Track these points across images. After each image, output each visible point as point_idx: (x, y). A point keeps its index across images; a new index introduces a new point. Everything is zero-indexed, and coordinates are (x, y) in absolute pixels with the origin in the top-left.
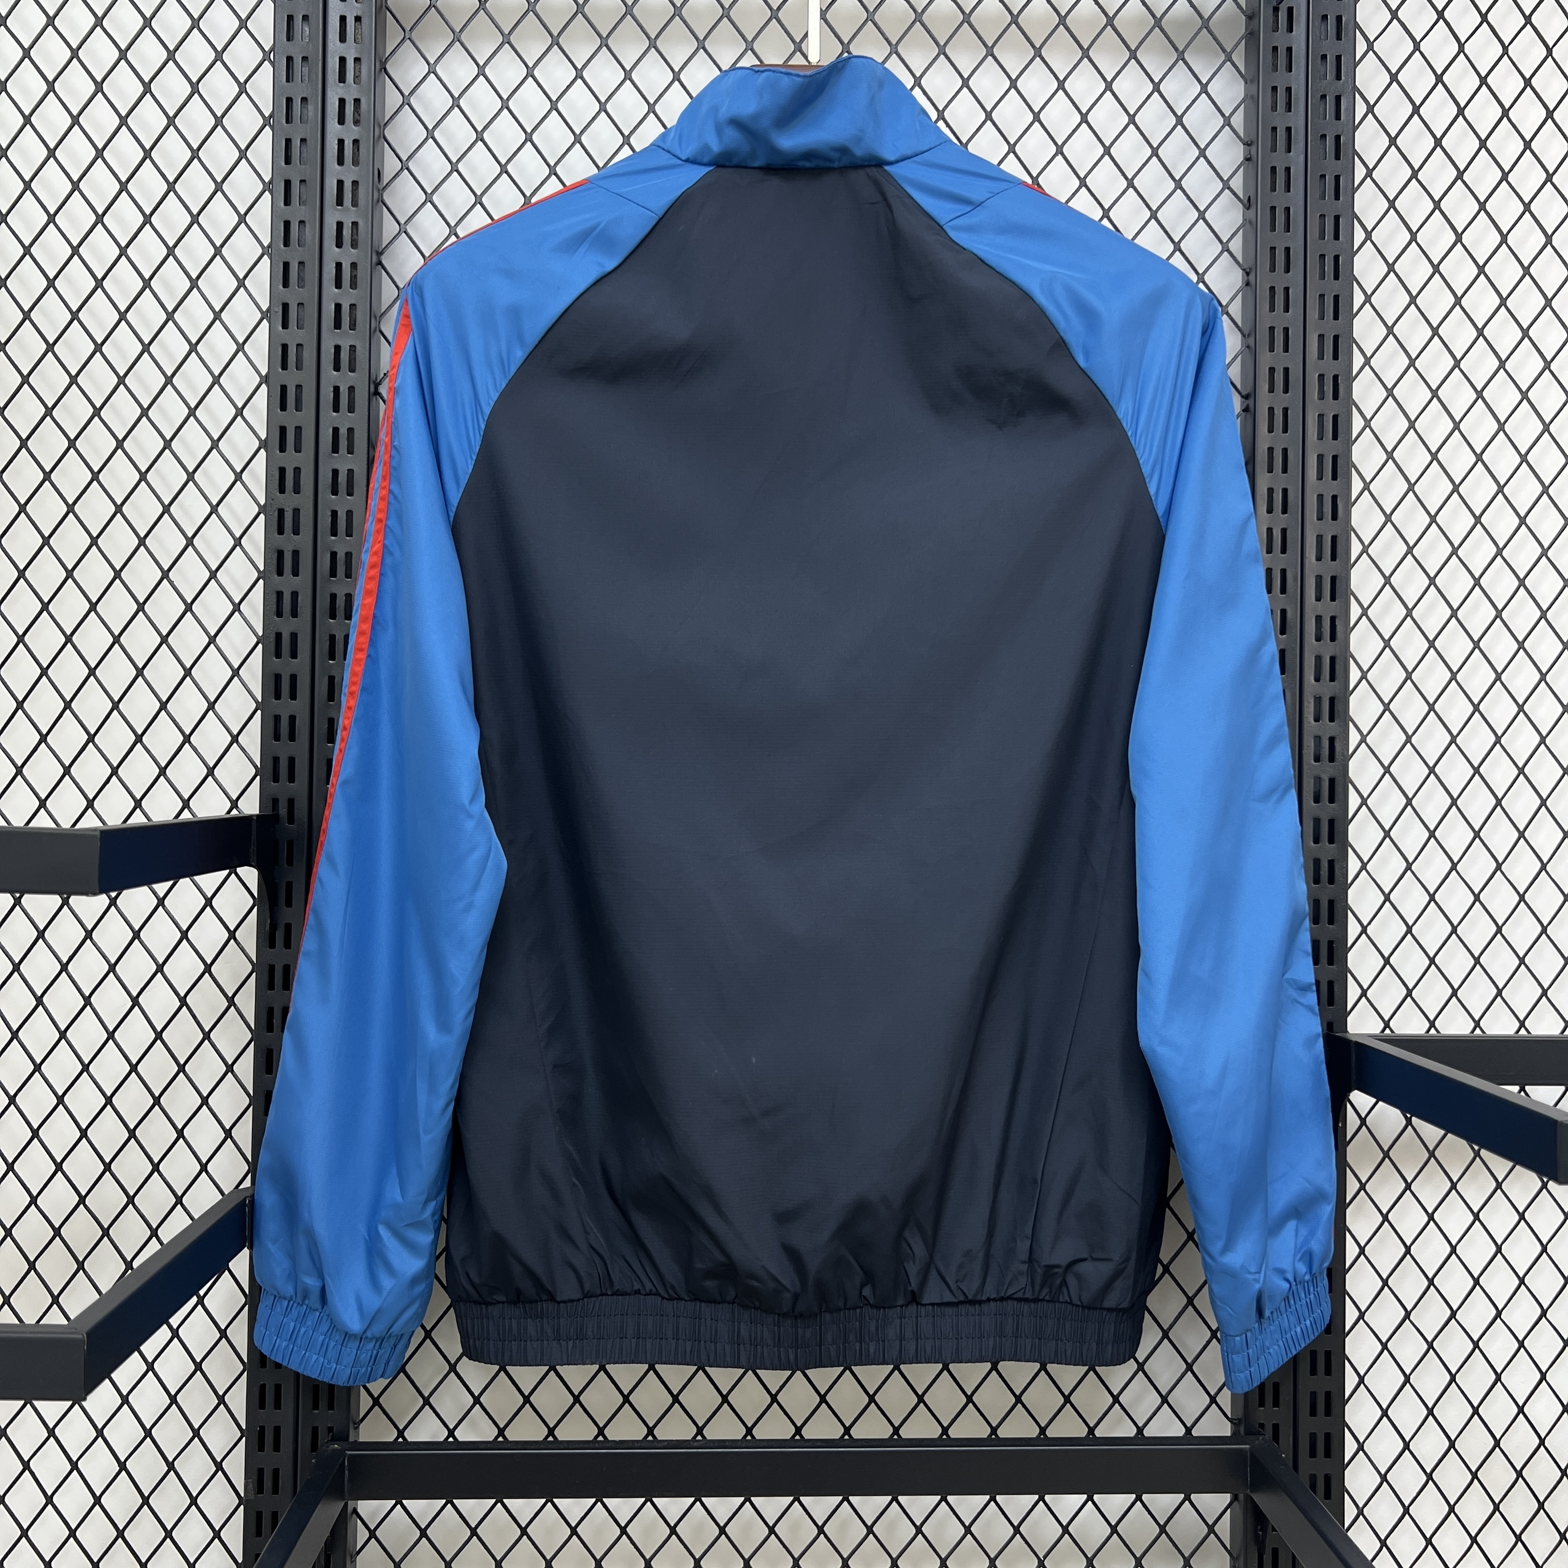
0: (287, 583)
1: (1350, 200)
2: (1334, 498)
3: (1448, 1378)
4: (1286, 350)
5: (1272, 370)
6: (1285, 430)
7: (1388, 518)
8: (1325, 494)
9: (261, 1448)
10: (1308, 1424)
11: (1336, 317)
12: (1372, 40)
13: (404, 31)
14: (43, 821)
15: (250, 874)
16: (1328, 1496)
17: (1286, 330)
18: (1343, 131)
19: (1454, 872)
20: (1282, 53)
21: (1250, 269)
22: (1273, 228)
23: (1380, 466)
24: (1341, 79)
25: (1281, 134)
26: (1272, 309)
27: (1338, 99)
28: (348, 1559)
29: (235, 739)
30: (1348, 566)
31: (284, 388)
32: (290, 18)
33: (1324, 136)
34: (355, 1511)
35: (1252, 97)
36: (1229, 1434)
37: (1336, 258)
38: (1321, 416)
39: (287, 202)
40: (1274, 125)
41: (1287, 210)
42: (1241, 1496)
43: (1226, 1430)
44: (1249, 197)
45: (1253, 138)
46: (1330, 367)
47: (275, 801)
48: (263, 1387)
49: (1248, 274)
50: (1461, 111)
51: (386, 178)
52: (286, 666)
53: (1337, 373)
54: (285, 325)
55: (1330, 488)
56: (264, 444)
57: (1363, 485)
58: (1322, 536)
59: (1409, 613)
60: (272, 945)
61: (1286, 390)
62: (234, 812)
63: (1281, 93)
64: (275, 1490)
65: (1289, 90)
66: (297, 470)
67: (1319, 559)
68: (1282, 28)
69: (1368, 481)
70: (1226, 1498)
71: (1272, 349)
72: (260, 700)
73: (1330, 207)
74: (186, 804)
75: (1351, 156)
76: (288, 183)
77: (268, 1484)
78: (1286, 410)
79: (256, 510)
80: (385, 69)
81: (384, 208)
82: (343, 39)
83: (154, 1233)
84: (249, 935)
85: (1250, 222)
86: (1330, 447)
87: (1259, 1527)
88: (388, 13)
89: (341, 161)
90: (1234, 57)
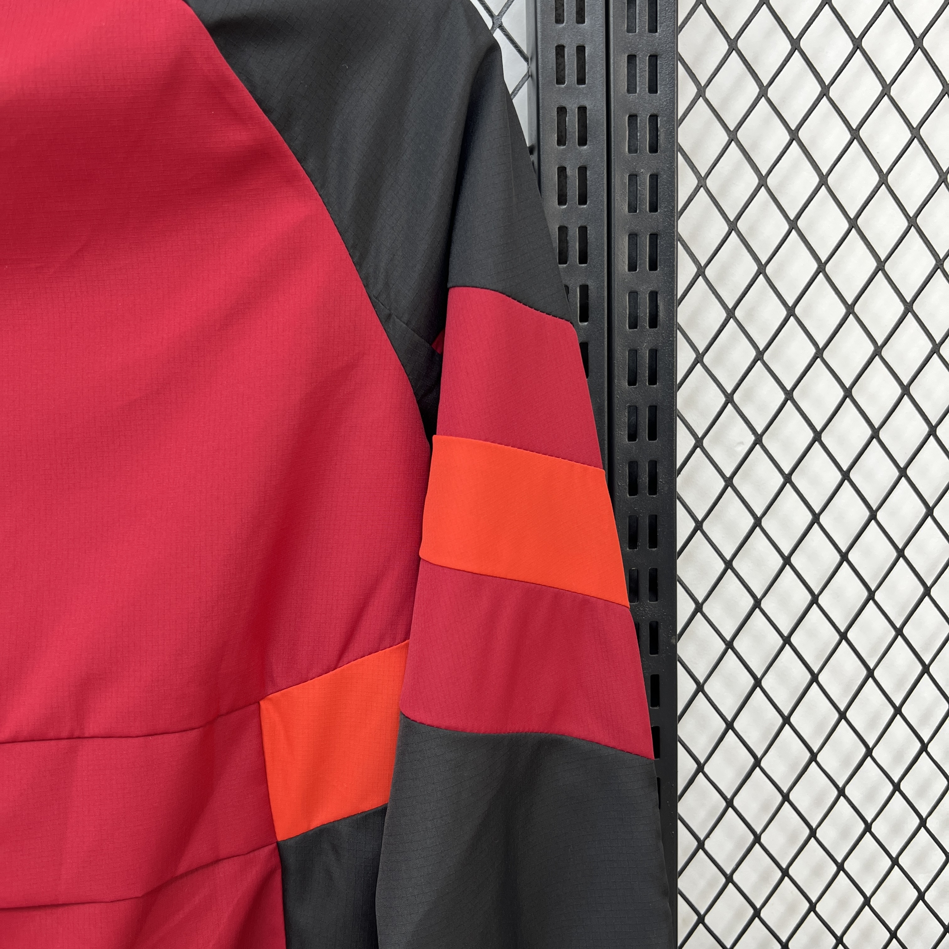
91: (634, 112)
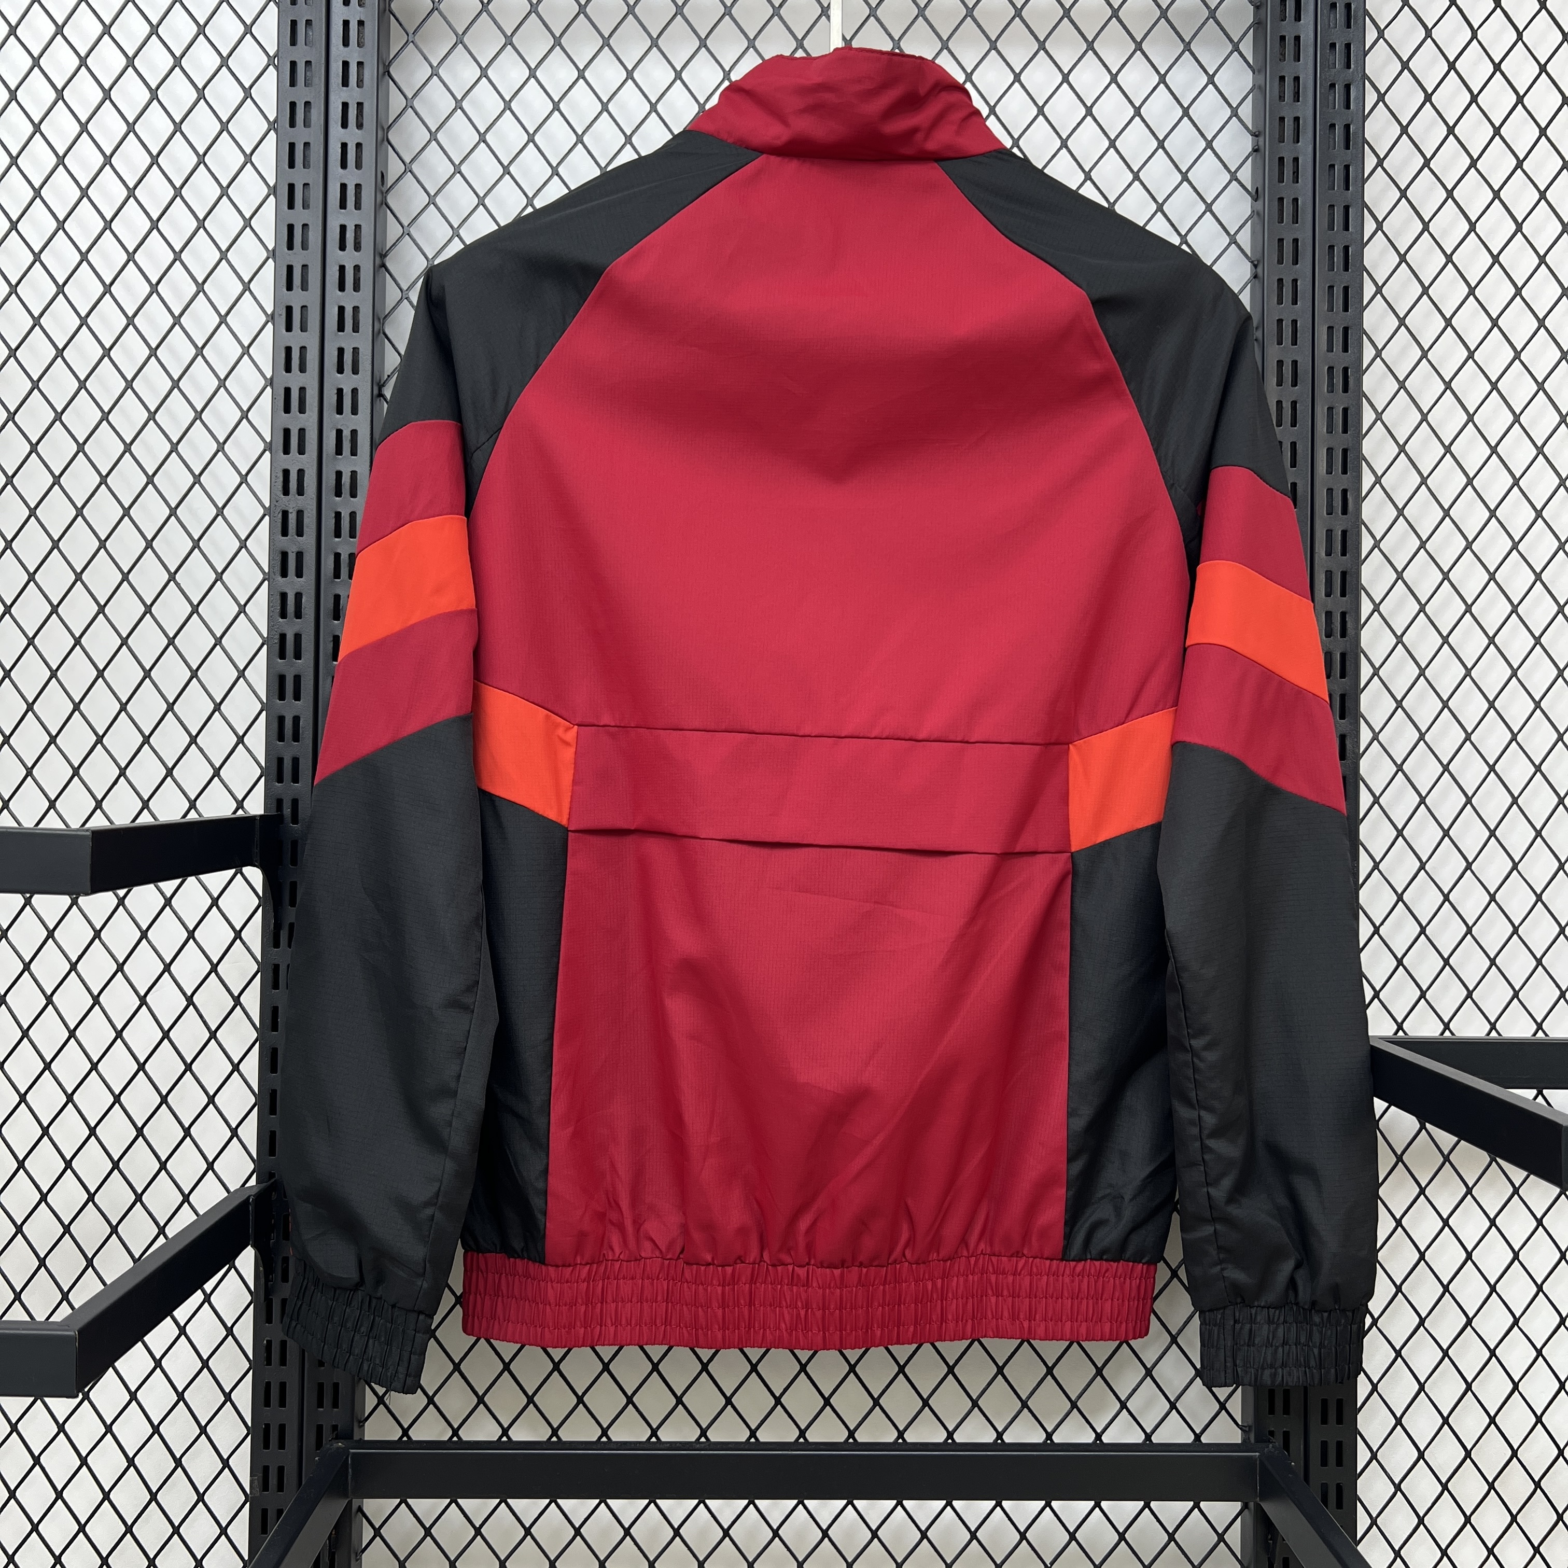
0: (292, 584)
1: (1360, 189)
2: (1345, 492)
3: (1464, 1386)
4: (1294, 342)
5: (1280, 363)
6: (1294, 424)
7: (1401, 512)
8: (1335, 488)
9: (267, 1446)
10: (1318, 1434)
11: (1346, 309)
12: (1382, 28)
13: (408, 35)
14: (52, 823)
15: (255, 874)
16: (1339, 1505)
17: (1294, 322)
18: (1352, 121)
19: (1469, 871)
20: (1290, 42)
21: (1258, 261)
22: (1281, 220)
23: (1392, 459)
24: (1350, 68)
25: (1289, 124)
26: (1280, 302)
27: (1348, 87)
28: (353, 1556)
29: (240, 740)
30: (1358, 562)
31: (288, 391)
32: (294, 23)
33: (1333, 126)
34: (360, 1510)
35: (1260, 87)
36: (1240, 1442)
37: (1346, 248)
38: (1330, 409)
39: (291, 206)
40: (1282, 115)
41: (1296, 200)
42: (1251, 1505)
43: (1236, 1437)
44: (1257, 188)
45: (1262, 129)
46: (1339, 359)
47: (280, 802)
48: (268, 1385)
49: (1256, 266)
50: (1474, 99)
51: (390, 181)
52: (291, 667)
53: (1346, 365)
54: (289, 328)
55: (1340, 482)
56: (269, 447)
57: (1374, 479)
58: (1332, 531)
59: (1422, 609)
60: (277, 945)
61: (1294, 384)
62: (240, 812)
63: (1289, 82)
64: (280, 1488)
65: (1297, 79)
66: (301, 473)
67: (1328, 554)
68: (1290, 17)
69: (1379, 475)
70: (1237, 1506)
71: (1280, 342)
72: (265, 701)
73: (1340, 197)
74: (193, 805)
75: (1360, 145)
76: (291, 187)
77: (273, 1481)
78: (1294, 404)
79: (262, 511)
80: (389, 72)
81: (388, 211)
82: (346, 43)
83: (162, 1231)
84: (254, 935)
85: (1258, 214)
86: (1340, 441)
87: (1269, 1537)
88: (392, 17)
89: (344, 165)
90: (1242, 47)
91: (1332, 365)
